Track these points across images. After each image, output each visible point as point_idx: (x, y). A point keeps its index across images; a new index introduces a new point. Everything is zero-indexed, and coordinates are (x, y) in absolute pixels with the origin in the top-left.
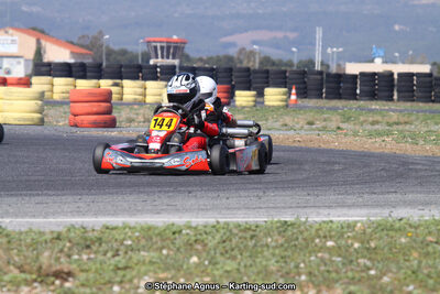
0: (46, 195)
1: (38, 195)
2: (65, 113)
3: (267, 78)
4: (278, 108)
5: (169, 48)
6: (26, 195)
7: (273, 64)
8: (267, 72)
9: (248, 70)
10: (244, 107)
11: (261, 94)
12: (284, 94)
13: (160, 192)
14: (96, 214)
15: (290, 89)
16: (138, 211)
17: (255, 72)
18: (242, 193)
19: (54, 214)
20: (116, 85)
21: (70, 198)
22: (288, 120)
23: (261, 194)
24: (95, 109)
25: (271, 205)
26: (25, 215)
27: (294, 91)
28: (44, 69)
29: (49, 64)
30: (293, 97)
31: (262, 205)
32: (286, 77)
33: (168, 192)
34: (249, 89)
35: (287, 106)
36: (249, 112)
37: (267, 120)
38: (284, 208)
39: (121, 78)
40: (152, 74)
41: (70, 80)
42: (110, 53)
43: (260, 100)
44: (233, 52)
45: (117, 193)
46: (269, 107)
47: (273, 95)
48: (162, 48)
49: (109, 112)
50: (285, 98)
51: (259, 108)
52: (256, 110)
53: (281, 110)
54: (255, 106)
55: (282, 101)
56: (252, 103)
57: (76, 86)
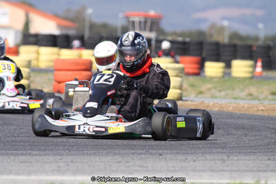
0: (30, 154)
1: (22, 155)
2: (50, 80)
3: (235, 51)
4: (244, 79)
5: (146, 22)
6: (12, 154)
7: (241, 38)
8: (235, 46)
9: (217, 44)
10: (212, 78)
11: (228, 66)
12: (251, 66)
13: (133, 154)
14: (74, 173)
15: (256, 62)
16: (113, 171)
17: (224, 46)
18: (208, 157)
19: (36, 172)
21: (51, 158)
22: (253, 90)
23: (225, 158)
25: (235, 168)
26: (10, 172)
27: (259, 64)
28: (32, 39)
29: (36, 36)
30: (259, 69)
31: (225, 168)
33: (141, 154)
35: (252, 78)
36: (217, 82)
37: (233, 89)
38: (246, 171)
41: (55, 50)
42: (92, 26)
43: (228, 71)
44: (204, 27)
45: (95, 154)
46: (236, 78)
47: (241, 67)
48: (140, 22)
50: (251, 69)
51: (226, 78)
52: (225, 81)
53: (248, 81)
54: (223, 77)
55: (248, 72)
56: (221, 74)
57: (59, 55)
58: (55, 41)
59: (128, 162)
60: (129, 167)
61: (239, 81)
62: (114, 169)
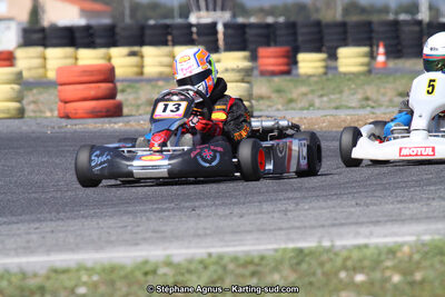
3: (345, 32)
4: (356, 75)
8: (344, 25)
9: (318, 24)
10: (310, 76)
11: (333, 56)
12: (365, 55)
17: (329, 25)
20: (133, 54)
22: (370, 91)
24: (93, 93)
27: (381, 50)
28: (36, 36)
29: (44, 31)
30: (381, 58)
32: (371, 31)
34: (318, 50)
35: (370, 72)
36: (316, 83)
37: (341, 92)
39: (142, 44)
40: (185, 36)
41: (69, 50)
42: (135, 8)
43: (331, 63)
46: (345, 74)
47: (350, 58)
49: (112, 95)
50: (366, 60)
51: (330, 76)
52: (328, 80)
53: (362, 78)
54: (325, 74)
55: (362, 65)
56: (321, 70)
57: (76, 59)
58: (70, 37)
61: (349, 80)
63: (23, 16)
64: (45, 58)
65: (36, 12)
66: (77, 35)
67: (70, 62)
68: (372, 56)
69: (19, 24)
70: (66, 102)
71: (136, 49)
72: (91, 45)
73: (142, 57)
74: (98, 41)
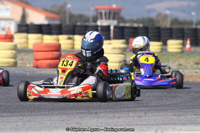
3: (171, 33)
5: (110, 13)
9: (159, 28)
11: (165, 44)
12: (181, 44)
20: (69, 39)
24: (50, 56)
27: (188, 42)
29: (27, 26)
30: (188, 46)
32: (184, 33)
35: (182, 52)
39: (74, 34)
41: (39, 35)
43: (164, 47)
44: (153, 15)
46: (171, 53)
47: (173, 45)
48: (105, 13)
49: (59, 58)
50: (181, 46)
51: (163, 53)
52: (162, 55)
53: (179, 55)
54: (161, 52)
55: (179, 48)
56: (159, 51)
57: (42, 39)
58: (40, 29)
59: (69, 120)
60: (68, 124)
61: (173, 55)
62: (57, 126)
63: (18, 18)
64: (27, 39)
65: (24, 17)
66: (43, 28)
67: (39, 41)
68: (184, 45)
69: (16, 22)
70: (37, 60)
71: (71, 36)
72: (50, 33)
73: (74, 40)
74: (54, 31)
